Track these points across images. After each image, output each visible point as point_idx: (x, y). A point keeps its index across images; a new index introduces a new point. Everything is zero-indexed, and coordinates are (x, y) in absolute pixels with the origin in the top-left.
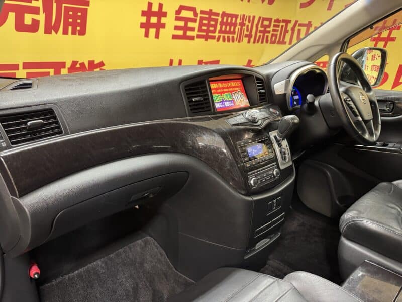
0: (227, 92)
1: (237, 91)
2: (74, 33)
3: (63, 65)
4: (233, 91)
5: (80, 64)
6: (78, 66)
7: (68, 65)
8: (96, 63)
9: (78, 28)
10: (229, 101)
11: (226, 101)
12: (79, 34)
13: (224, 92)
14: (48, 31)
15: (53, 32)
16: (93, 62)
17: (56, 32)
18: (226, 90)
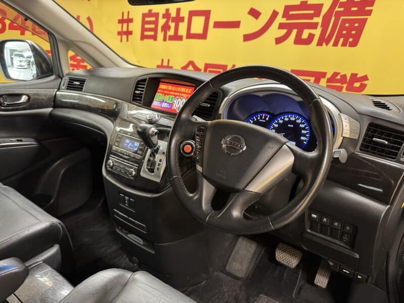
0: (171, 95)
1: (182, 96)
2: (344, 44)
3: (323, 75)
4: (179, 96)
5: (341, 76)
6: (339, 77)
7: (328, 76)
8: (358, 76)
9: (351, 40)
10: (168, 103)
11: (165, 102)
12: (349, 46)
13: (168, 94)
14: (320, 44)
15: (324, 44)
16: (357, 74)
17: (327, 44)
18: (173, 93)
